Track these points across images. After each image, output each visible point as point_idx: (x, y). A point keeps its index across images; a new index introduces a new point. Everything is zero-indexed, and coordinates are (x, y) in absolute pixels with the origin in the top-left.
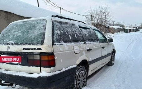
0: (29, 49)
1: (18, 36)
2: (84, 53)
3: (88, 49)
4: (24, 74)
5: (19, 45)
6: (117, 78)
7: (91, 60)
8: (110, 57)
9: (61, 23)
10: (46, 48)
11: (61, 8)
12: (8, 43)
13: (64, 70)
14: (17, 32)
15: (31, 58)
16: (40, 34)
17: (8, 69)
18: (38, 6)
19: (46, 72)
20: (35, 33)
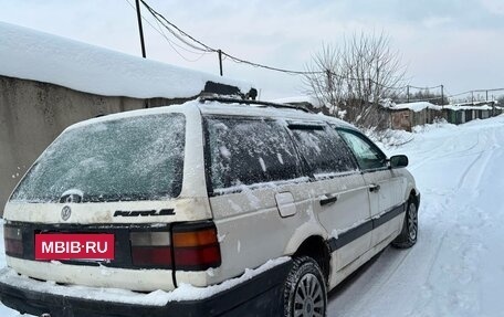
0: (135, 214)
1: (95, 172)
2: (310, 211)
3: (324, 198)
4: (120, 294)
5: (102, 200)
6: (429, 292)
7: (335, 234)
8: (401, 218)
9: (230, 120)
10: (188, 209)
11: (220, 52)
12: (64, 194)
13: (249, 274)
14: (91, 159)
15: (142, 241)
16: (167, 162)
17: (66, 281)
18: (144, 56)
19: (191, 287)
20: (150, 161)
